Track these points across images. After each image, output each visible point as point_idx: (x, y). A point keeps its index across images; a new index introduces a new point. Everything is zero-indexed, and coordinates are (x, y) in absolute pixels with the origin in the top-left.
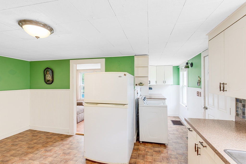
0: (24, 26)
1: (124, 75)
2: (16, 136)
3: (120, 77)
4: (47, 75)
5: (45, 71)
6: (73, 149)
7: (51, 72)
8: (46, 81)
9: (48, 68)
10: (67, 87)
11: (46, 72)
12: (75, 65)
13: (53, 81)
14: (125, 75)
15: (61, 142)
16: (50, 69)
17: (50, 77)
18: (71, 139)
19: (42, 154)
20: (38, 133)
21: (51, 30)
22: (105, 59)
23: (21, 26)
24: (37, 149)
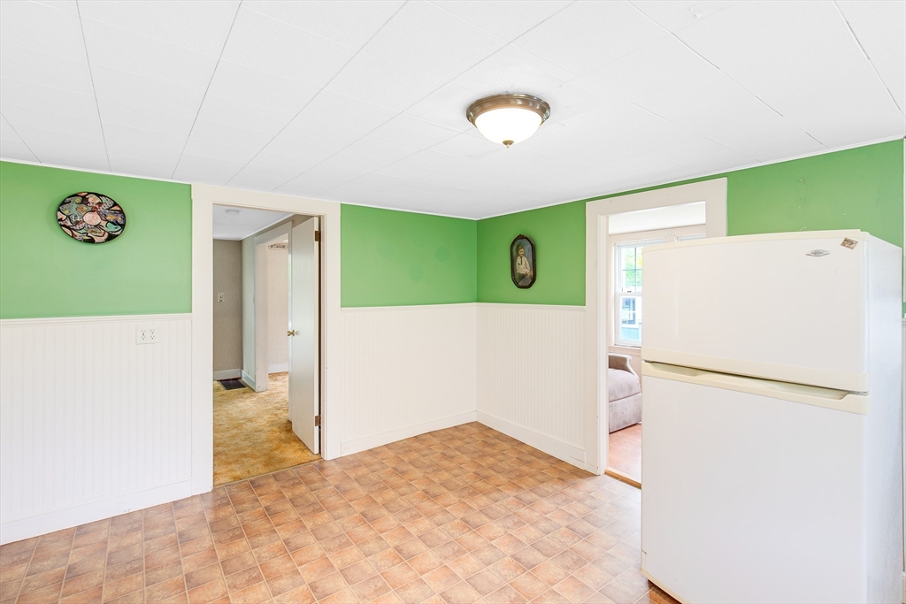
0: (479, 120)
1: (843, 244)
2: (450, 432)
3: (816, 253)
4: (519, 260)
5: (515, 248)
6: (600, 527)
7: (531, 249)
8: (517, 277)
9: (521, 237)
10: (577, 298)
11: (517, 250)
12: (602, 218)
13: (534, 279)
14: (848, 243)
15: (559, 487)
16: (527, 239)
17: (528, 266)
18: (588, 484)
19: (510, 506)
20: (496, 437)
21: (543, 108)
22: (728, 182)
23: (473, 121)
24: (497, 488)
